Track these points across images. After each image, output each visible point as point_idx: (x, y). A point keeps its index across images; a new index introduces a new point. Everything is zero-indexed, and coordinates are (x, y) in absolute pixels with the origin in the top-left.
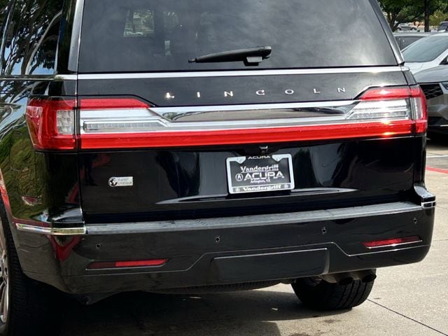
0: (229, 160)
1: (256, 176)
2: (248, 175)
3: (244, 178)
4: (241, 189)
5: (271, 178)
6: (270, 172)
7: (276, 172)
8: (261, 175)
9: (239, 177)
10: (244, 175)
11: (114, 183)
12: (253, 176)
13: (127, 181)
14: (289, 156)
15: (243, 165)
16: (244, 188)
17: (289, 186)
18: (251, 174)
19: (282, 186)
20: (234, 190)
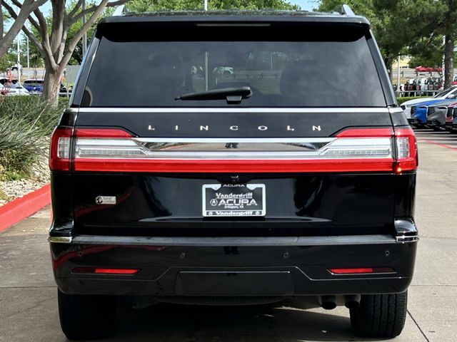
0: (205, 187)
1: (230, 202)
2: (222, 201)
3: (218, 203)
4: (214, 213)
5: (245, 205)
6: (244, 199)
7: (250, 200)
8: (235, 202)
9: (214, 202)
10: (219, 200)
11: (100, 201)
12: (227, 202)
13: (111, 200)
14: (263, 186)
15: (218, 191)
16: (217, 213)
17: (261, 213)
18: (226, 200)
19: (254, 213)
20: (208, 213)
